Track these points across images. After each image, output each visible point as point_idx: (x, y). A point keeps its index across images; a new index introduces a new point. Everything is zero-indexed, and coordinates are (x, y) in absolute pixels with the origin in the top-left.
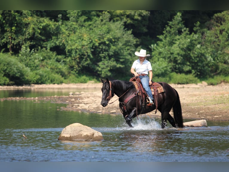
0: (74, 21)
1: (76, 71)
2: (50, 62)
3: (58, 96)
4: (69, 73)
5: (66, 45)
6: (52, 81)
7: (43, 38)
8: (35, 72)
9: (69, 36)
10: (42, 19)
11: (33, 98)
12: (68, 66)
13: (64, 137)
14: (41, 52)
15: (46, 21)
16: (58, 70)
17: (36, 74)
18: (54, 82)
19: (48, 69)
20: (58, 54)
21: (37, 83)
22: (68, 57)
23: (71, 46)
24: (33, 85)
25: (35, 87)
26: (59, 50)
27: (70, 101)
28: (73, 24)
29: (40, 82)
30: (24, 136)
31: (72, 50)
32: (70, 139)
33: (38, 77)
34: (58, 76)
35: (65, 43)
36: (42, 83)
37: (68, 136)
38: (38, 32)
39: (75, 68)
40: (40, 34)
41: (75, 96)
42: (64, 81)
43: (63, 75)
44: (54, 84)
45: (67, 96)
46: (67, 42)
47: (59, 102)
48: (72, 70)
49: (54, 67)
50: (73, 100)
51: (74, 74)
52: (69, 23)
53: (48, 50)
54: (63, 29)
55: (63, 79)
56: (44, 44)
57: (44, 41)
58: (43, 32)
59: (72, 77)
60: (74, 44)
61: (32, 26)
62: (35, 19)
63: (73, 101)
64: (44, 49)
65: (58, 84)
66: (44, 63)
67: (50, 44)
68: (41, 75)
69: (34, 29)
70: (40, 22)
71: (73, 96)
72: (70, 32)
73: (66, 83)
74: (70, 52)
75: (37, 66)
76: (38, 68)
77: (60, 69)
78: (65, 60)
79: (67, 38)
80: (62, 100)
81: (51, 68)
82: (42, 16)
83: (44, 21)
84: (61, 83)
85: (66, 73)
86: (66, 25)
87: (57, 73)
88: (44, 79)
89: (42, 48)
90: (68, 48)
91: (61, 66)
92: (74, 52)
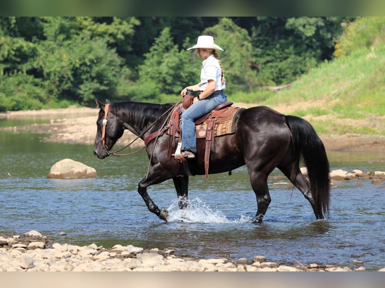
0: (51, 41)
1: (55, 96)
2: (27, 86)
3: (39, 125)
4: (48, 98)
5: (44, 68)
6: (30, 107)
7: (18, 60)
8: (11, 98)
9: (46, 58)
10: (15, 40)
11: (11, 128)
12: (46, 90)
13: (54, 175)
14: (17, 76)
15: (21, 42)
16: (35, 95)
17: (12, 100)
18: (32, 108)
19: (25, 95)
20: (36, 77)
21: (13, 110)
22: (46, 80)
23: (49, 68)
24: (9, 112)
25: (11, 115)
26: (36, 73)
27: (52, 130)
28: (51, 44)
29: (16, 108)
30: (9, 174)
31: (50, 72)
32: (61, 177)
33: (14, 103)
34: (36, 102)
35: (43, 65)
36: (19, 110)
37: (58, 173)
38: (12, 54)
39: (54, 91)
40: (15, 55)
41: (57, 124)
42: (43, 106)
43: (41, 100)
44: (32, 110)
45: (48, 125)
46: (45, 64)
47: (41, 132)
48: (51, 94)
49: (31, 91)
50: (56, 129)
51: (54, 99)
52: (46, 43)
53: (25, 74)
54: (40, 50)
55: (41, 104)
56: (19, 67)
57: (19, 63)
58: (18, 53)
59: (52, 102)
60: (52, 66)
61: (7, 47)
62: (9, 39)
63: (56, 131)
64: (20, 73)
65: (36, 110)
66: (20, 87)
67: (26, 67)
68: (17, 101)
69: (9, 51)
70: (14, 43)
71: (54, 124)
72: (48, 53)
73: (45, 109)
74: (49, 74)
75: (12, 91)
76: (13, 93)
77: (38, 94)
78: (43, 83)
79: (45, 59)
80: (44, 130)
81: (28, 93)
82: (16, 36)
83: (17, 41)
84: (40, 108)
85: (45, 98)
86: (43, 45)
87: (35, 98)
88: (21, 105)
89: (18, 71)
90: (46, 71)
91: (38, 90)
92: (52, 75)
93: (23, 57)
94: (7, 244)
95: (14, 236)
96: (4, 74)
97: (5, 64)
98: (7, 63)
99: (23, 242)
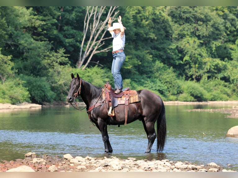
0: (236, 61)
1: (236, 93)
2: (220, 87)
3: (225, 109)
4: (232, 94)
5: (230, 76)
6: (221, 99)
7: (216, 71)
8: (210, 93)
9: (232, 70)
10: (215, 59)
11: (209, 110)
12: (231, 89)
13: (229, 135)
14: (214, 81)
15: (218, 61)
16: (225, 92)
17: (211, 95)
18: (222, 100)
19: (219, 92)
20: (226, 82)
21: (212, 100)
22: (232, 83)
23: (233, 77)
24: (209, 101)
25: (210, 103)
26: (226, 79)
27: (233, 112)
28: (235, 63)
29: (213, 100)
30: (204, 134)
31: (234, 79)
32: (233, 136)
33: (212, 96)
34: (225, 96)
35: (230, 75)
36: (215, 100)
37: (232, 134)
38: (212, 68)
39: (236, 90)
40: (214, 69)
41: (236, 109)
42: (229, 99)
43: (228, 95)
44: (222, 101)
45: (231, 109)
46: (231, 74)
47: (226, 113)
48: (234, 92)
49: (222, 90)
50: (235, 111)
51: (235, 95)
52: (232, 62)
53: (219, 80)
54: (229, 66)
55: (228, 98)
56: (216, 75)
57: (216, 73)
58: (216, 67)
59: (234, 96)
60: (236, 76)
61: (209, 64)
62: (211, 59)
63: (235, 112)
64: (217, 79)
65: (225, 101)
66: (216, 88)
67: (220, 75)
68: (214, 95)
69: (210, 66)
70: (214, 61)
71: (234, 109)
72: (233, 68)
73: (230, 100)
74: (233, 80)
75: (212, 90)
76: (212, 91)
77: (226, 91)
78: (230, 85)
79: (231, 71)
80: (228, 111)
81: (221, 91)
82: (215, 57)
83: (216, 60)
84: (227, 100)
85: (230, 94)
86: (231, 63)
87: (225, 94)
88: (216, 98)
89: (215, 78)
90: (232, 78)
91: (227, 89)
92: (235, 81)
93: (219, 70)
94: (196, 169)
95: (201, 165)
96: (208, 79)
97: (208, 74)
98: (209, 73)
99: (205, 168)
